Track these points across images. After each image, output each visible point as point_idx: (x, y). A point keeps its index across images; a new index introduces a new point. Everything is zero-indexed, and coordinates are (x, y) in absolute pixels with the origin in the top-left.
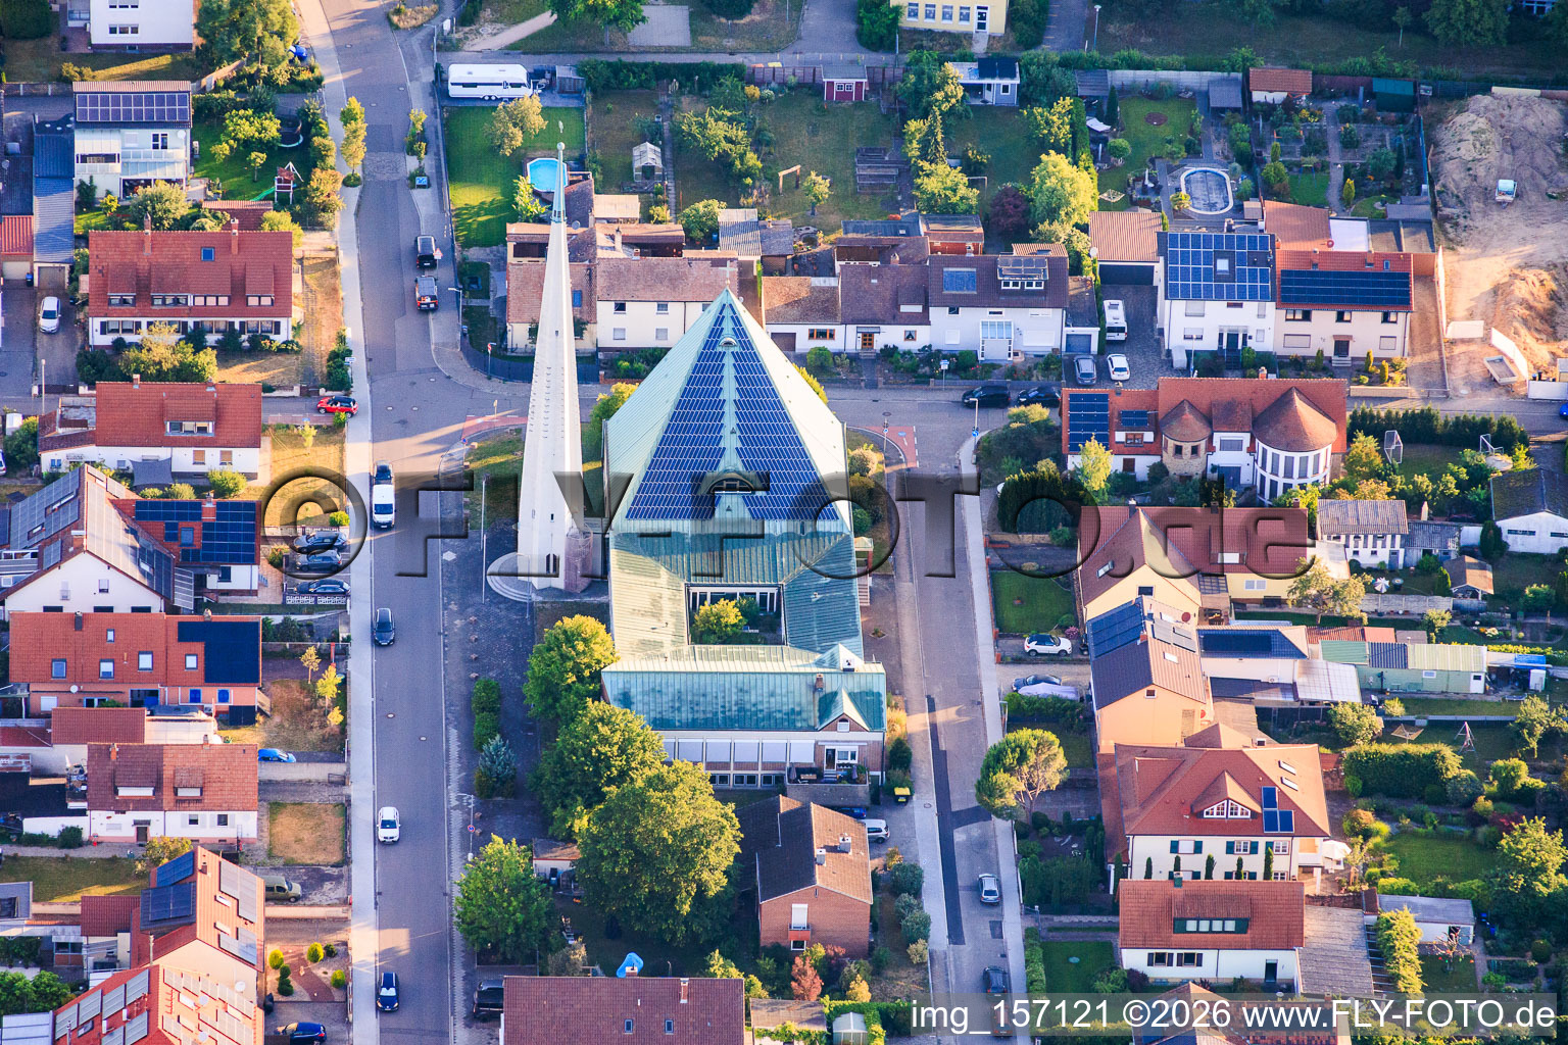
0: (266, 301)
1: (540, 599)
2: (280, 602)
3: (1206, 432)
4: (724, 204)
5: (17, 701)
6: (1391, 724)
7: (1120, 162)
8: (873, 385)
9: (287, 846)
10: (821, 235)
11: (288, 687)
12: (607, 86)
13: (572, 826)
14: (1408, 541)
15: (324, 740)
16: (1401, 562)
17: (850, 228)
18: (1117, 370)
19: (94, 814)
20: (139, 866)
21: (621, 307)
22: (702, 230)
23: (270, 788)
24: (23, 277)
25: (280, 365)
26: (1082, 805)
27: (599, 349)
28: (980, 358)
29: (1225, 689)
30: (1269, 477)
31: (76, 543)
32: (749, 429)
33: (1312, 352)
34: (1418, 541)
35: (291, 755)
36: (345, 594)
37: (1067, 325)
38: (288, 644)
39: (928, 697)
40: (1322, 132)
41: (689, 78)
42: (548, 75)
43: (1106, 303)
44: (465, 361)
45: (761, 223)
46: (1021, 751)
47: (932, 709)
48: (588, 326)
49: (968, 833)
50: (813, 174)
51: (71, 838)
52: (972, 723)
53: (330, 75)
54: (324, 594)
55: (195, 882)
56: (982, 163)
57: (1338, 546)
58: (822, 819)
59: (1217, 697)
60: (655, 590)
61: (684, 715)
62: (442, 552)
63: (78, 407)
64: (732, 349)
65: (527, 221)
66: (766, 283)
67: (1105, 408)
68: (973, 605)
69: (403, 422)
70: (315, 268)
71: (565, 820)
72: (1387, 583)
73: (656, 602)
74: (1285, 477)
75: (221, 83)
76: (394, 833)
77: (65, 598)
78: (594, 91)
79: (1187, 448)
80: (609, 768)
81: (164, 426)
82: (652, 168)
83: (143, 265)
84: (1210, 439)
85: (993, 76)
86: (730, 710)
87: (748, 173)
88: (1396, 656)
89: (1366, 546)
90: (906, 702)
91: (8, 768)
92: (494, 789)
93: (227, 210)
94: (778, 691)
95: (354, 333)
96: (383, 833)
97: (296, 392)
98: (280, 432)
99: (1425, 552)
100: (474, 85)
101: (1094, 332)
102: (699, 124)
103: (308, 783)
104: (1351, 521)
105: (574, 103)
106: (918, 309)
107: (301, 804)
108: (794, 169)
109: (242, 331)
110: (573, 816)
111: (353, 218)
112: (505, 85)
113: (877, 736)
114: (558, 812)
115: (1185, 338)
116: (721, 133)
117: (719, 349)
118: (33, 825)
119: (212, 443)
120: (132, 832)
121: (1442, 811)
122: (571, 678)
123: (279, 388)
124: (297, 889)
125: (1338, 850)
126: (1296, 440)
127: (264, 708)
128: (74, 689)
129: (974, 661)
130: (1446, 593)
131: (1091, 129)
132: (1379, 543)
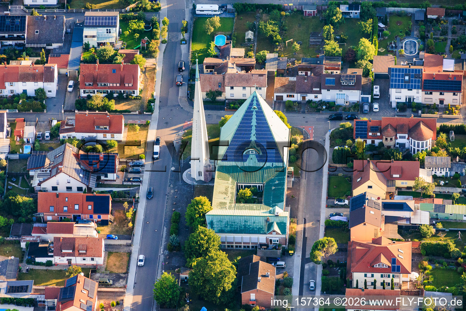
0: (130, 85)
1: (197, 184)
2: (122, 184)
3: (394, 134)
4: (269, 52)
5: (40, 217)
6: (438, 231)
7: (387, 38)
8: (304, 112)
9: (111, 267)
10: (296, 61)
11: (120, 212)
12: (242, 11)
13: (192, 264)
14: (451, 170)
15: (127, 231)
16: (449, 175)
17: (304, 60)
18: (375, 109)
19: (55, 257)
20: (67, 274)
21: (232, 88)
22: (262, 60)
23: (110, 247)
24: (65, 73)
25: (134, 103)
26: (344, 257)
27: (226, 99)
28: (336, 104)
29: (389, 220)
30: (413, 147)
31: (60, 170)
32: (259, 134)
33: (433, 103)
34: (454, 169)
35: (117, 237)
36: (141, 182)
37: (362, 94)
38: (121, 199)
39: (305, 219)
40: (447, 28)
41: (266, 9)
42: (225, 7)
43: (375, 87)
44: (187, 103)
45: (279, 58)
46: (323, 244)
47: (305, 223)
48: (223, 93)
49: (309, 265)
50: (295, 42)
51: (49, 264)
52: (316, 227)
53: (164, 6)
54: (134, 182)
55: (76, 286)
56: (345, 39)
57: (430, 171)
58: (263, 265)
59: (386, 222)
60: (227, 185)
61: (228, 229)
62: (171, 167)
63: (72, 119)
64: (255, 110)
65: (211, 57)
66: (276, 79)
67: (366, 125)
68: (322, 188)
69: (167, 123)
70: (150, 71)
71: (190, 262)
72: (444, 182)
73: (226, 189)
74: (417, 147)
75: (131, 9)
76: (142, 263)
77: (58, 184)
78: (238, 12)
79: (389, 139)
80: (203, 247)
81: (95, 127)
82: (250, 39)
83: (96, 74)
84: (396, 135)
85: (352, 10)
86: (242, 227)
87: (277, 41)
88: (441, 208)
89: (438, 171)
90: (297, 221)
91: (34, 241)
92: (173, 249)
93: (125, 53)
94: (256, 222)
95: (157, 94)
96: (139, 263)
97: (137, 113)
98: (131, 126)
99: (456, 172)
100: (203, 11)
101: (370, 96)
102: (264, 25)
103: (121, 245)
104: (434, 163)
105: (231, 16)
106: (318, 89)
107: (117, 252)
108: (291, 40)
109: (124, 93)
110: (192, 262)
111: (163, 54)
112: (212, 11)
113: (284, 236)
114: (188, 260)
115: (396, 98)
116: (270, 29)
117: (252, 110)
118: (38, 260)
119: (108, 132)
120: (67, 262)
121: (449, 260)
122: (197, 216)
123: (132, 111)
124: (111, 282)
125: (415, 276)
126: (420, 137)
127: (111, 220)
128: (56, 214)
129: (319, 206)
130: (460, 187)
131: (379, 26)
132: (442, 170)
